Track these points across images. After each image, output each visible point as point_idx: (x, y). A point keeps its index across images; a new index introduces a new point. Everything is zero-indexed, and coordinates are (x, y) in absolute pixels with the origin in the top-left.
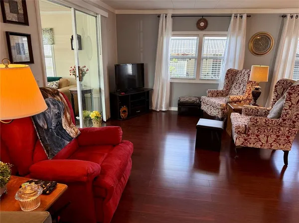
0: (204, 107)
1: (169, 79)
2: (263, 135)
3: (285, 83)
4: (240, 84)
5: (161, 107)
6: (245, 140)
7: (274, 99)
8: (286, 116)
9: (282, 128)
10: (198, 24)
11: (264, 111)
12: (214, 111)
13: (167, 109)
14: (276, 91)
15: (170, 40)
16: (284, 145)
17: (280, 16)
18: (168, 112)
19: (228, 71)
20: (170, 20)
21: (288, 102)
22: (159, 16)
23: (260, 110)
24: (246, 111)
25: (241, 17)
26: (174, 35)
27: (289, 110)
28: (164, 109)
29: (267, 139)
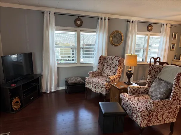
0: (88, 86)
1: (56, 65)
2: (160, 114)
3: (156, 68)
4: (110, 66)
5: (51, 89)
6: (148, 121)
7: (149, 80)
8: (176, 97)
9: (172, 106)
10: (76, 21)
11: (144, 89)
12: (99, 89)
13: (56, 90)
14: (151, 74)
15: (55, 33)
16: (172, 118)
17: (126, 21)
18: (57, 92)
19: (100, 57)
20: (53, 17)
21: (177, 86)
22: (43, 13)
23: (141, 89)
24: (132, 91)
25: (105, 19)
26: (57, 29)
27: (178, 93)
28: (53, 90)
29: (163, 117)
